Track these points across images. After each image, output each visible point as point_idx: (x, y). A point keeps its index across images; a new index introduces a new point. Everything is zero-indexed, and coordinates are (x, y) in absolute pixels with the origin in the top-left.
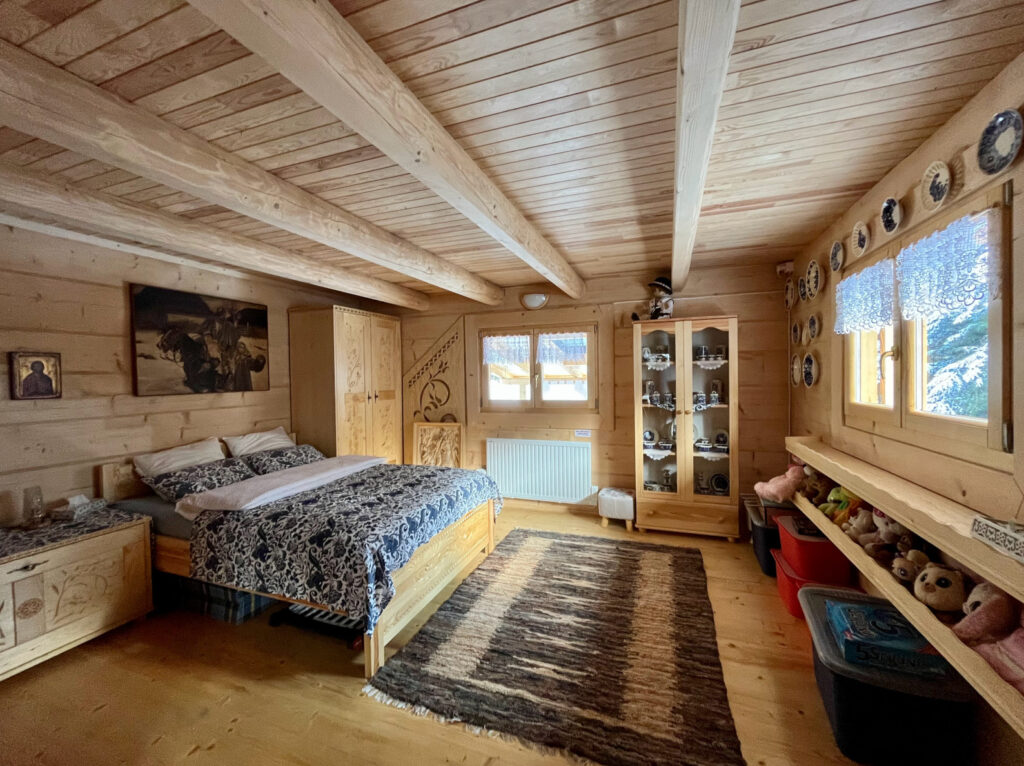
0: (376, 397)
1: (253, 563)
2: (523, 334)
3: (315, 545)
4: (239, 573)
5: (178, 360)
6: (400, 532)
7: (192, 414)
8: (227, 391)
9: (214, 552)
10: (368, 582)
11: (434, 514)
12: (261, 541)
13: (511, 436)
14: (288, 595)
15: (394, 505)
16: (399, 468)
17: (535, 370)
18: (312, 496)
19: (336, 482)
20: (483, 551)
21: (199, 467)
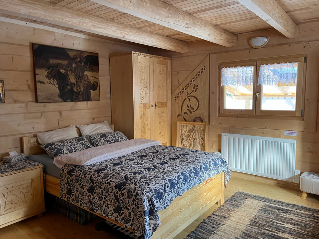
0: (156, 106)
1: (88, 195)
2: (249, 66)
3: (117, 190)
4: (81, 199)
5: (56, 84)
6: (165, 188)
7: (63, 112)
8: (79, 101)
9: (70, 186)
10: (145, 216)
11: (185, 179)
12: (92, 184)
13: (238, 133)
14: (104, 215)
15: (162, 170)
16: (167, 148)
17: (257, 90)
18: (118, 161)
19: (132, 153)
20: (217, 203)
21: (65, 140)
